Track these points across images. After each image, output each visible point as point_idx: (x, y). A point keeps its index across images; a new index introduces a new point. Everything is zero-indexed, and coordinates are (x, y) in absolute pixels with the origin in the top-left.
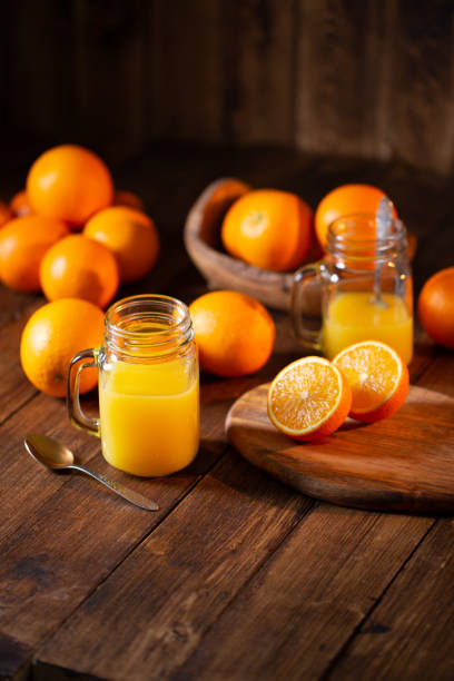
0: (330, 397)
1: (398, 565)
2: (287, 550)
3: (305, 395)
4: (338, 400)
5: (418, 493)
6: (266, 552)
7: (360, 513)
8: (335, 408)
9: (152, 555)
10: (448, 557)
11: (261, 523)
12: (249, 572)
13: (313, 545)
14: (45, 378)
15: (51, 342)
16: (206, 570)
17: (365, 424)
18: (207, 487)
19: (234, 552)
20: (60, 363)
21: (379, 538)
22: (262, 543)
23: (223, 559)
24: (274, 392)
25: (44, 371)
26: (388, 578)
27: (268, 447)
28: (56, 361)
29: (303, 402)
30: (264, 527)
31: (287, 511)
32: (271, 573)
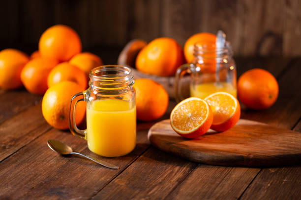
0: (203, 114)
1: (246, 186)
2: (188, 181)
3: (190, 115)
4: (207, 115)
5: (252, 156)
6: (177, 183)
7: (222, 167)
8: (205, 119)
9: (118, 185)
10: (271, 182)
11: (172, 172)
12: (170, 190)
13: (201, 179)
14: (55, 118)
15: (58, 99)
16: (148, 190)
17: (219, 132)
18: (142, 160)
19: (160, 183)
20: (63, 109)
21: (234, 176)
22: (174, 180)
23: (156, 186)
24: (173, 116)
25: (55, 114)
26: (242, 191)
27: (172, 142)
28: (61, 108)
29: (189, 118)
30: (174, 174)
31: (185, 168)
32: (181, 190)
